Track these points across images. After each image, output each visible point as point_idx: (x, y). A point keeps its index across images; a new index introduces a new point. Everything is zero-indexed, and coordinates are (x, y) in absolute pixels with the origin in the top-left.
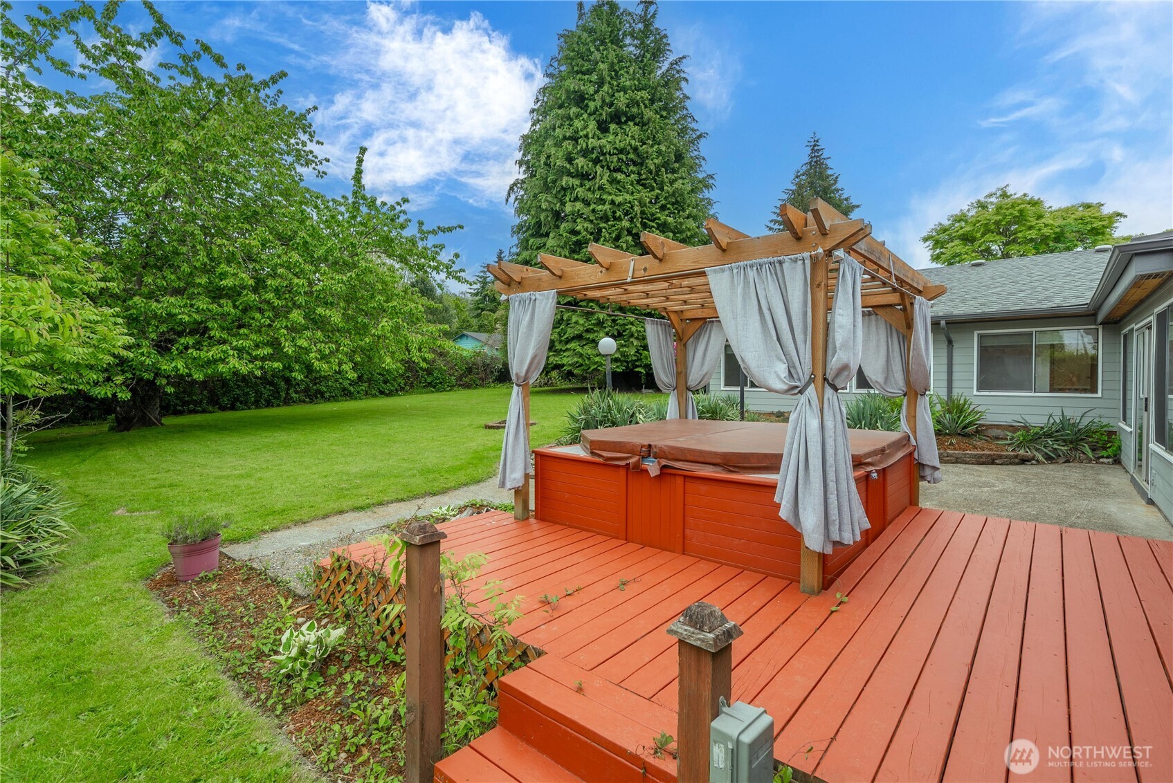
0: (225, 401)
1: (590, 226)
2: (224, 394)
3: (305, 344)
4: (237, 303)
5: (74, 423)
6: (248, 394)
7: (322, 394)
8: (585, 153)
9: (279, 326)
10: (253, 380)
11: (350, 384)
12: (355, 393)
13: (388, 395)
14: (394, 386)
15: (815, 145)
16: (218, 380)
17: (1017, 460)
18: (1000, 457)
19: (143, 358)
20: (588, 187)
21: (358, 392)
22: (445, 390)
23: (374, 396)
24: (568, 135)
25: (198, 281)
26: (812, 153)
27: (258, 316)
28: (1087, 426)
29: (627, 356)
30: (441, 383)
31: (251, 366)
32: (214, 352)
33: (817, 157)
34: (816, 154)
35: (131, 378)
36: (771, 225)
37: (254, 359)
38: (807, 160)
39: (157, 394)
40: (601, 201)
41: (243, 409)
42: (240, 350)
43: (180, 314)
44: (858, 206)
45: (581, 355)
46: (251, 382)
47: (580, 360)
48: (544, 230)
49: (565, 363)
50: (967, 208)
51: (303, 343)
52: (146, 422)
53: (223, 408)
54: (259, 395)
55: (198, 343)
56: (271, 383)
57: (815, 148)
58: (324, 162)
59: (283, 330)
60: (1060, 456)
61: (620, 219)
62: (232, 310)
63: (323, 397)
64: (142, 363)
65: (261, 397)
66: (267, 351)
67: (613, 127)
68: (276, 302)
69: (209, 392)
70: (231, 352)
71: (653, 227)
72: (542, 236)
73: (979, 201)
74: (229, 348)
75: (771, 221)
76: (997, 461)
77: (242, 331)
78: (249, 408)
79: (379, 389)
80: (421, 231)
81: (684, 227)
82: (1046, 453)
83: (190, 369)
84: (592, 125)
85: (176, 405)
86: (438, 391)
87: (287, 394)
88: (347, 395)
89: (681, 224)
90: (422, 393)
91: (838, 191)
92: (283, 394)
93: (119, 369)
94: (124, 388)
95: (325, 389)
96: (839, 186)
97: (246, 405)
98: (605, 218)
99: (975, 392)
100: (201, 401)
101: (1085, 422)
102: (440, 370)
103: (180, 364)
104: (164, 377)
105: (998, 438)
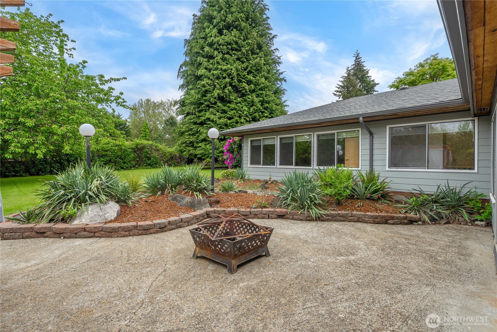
0: (33, 170)
2: (33, 167)
6: (46, 167)
8: (211, 45)
13: (125, 169)
14: (129, 165)
15: (357, 56)
17: (406, 221)
18: (392, 218)
20: (211, 62)
24: (201, 36)
26: (356, 60)
28: (465, 195)
30: (155, 164)
33: (359, 61)
34: (358, 60)
36: (335, 93)
38: (354, 63)
40: (217, 69)
41: (43, 175)
44: (378, 84)
50: (414, 68)
57: (357, 58)
60: (443, 218)
61: (225, 78)
67: (225, 31)
71: (244, 82)
73: (420, 63)
75: (335, 91)
76: (390, 222)
78: (46, 175)
79: (120, 166)
81: (260, 82)
82: (431, 216)
84: (215, 31)
89: (259, 80)
91: (368, 77)
96: (369, 75)
97: (45, 173)
98: (218, 78)
99: (387, 169)
100: (20, 171)
101: (465, 191)
102: (155, 158)
105: (398, 202)
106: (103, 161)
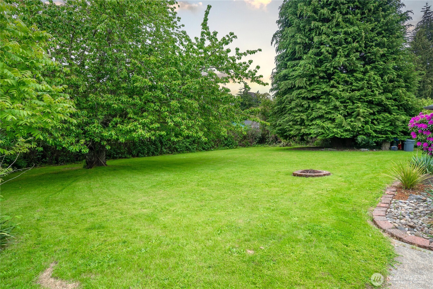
0: (134, 152)
1: (330, 49)
2: (134, 149)
3: (179, 120)
4: (142, 98)
5: (72, 162)
6: (144, 149)
7: (177, 149)
9: (164, 110)
10: (147, 142)
11: (189, 145)
12: (192, 149)
13: (206, 150)
14: (209, 146)
16: (132, 143)
19: (95, 129)
21: (193, 149)
22: (233, 148)
23: (200, 151)
25: (122, 85)
27: (152, 105)
29: (355, 128)
30: (231, 144)
31: (149, 134)
32: (130, 126)
35: (89, 141)
37: (150, 130)
39: (104, 149)
40: (337, 33)
41: (142, 157)
42: (144, 125)
43: (113, 104)
45: (323, 128)
46: (146, 144)
47: (322, 130)
48: (297, 55)
49: (312, 132)
51: (178, 119)
52: (99, 164)
53: (133, 156)
54: (149, 149)
55: (123, 121)
56: (154, 144)
58: (181, 27)
59: (166, 113)
61: (350, 43)
62: (139, 102)
63: (177, 151)
64: (94, 132)
65: (150, 151)
66: (157, 125)
68: (163, 96)
69: (128, 148)
70: (139, 126)
71: (373, 46)
72: (296, 59)
74: (138, 124)
77: (144, 114)
78: (145, 156)
79: (202, 147)
80: (238, 54)
83: (118, 136)
85: (114, 154)
86: (230, 148)
87: (161, 149)
88: (188, 150)
90: (222, 149)
92: (159, 149)
93: (84, 136)
94: (85, 146)
95: (178, 147)
97: (144, 155)
98: (340, 43)
100: (124, 153)
102: (231, 137)
103: (113, 133)
104: (105, 140)
106: (188, 142)
